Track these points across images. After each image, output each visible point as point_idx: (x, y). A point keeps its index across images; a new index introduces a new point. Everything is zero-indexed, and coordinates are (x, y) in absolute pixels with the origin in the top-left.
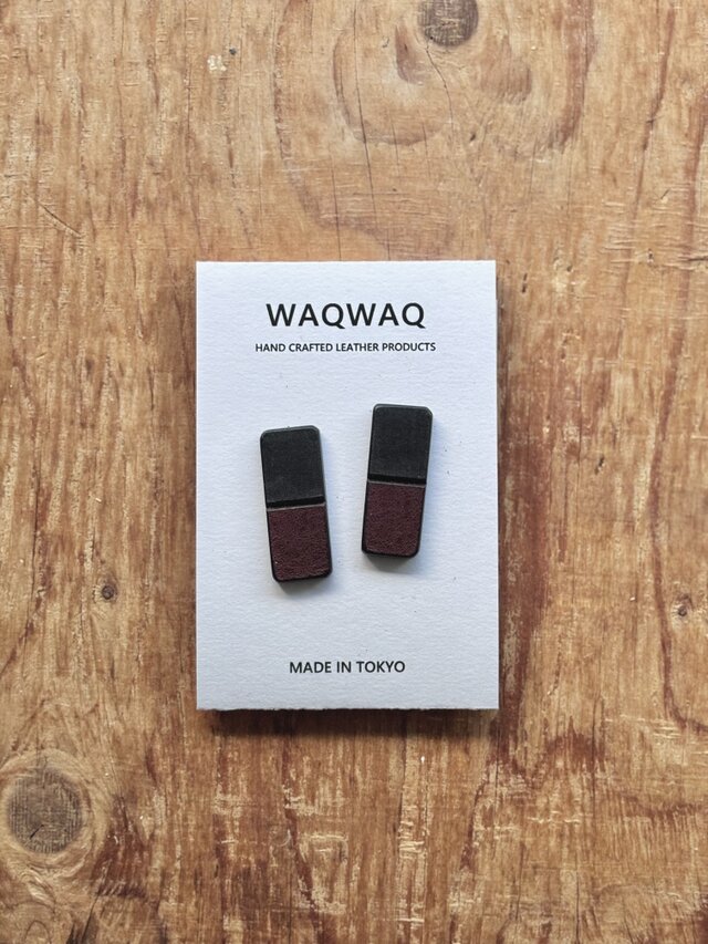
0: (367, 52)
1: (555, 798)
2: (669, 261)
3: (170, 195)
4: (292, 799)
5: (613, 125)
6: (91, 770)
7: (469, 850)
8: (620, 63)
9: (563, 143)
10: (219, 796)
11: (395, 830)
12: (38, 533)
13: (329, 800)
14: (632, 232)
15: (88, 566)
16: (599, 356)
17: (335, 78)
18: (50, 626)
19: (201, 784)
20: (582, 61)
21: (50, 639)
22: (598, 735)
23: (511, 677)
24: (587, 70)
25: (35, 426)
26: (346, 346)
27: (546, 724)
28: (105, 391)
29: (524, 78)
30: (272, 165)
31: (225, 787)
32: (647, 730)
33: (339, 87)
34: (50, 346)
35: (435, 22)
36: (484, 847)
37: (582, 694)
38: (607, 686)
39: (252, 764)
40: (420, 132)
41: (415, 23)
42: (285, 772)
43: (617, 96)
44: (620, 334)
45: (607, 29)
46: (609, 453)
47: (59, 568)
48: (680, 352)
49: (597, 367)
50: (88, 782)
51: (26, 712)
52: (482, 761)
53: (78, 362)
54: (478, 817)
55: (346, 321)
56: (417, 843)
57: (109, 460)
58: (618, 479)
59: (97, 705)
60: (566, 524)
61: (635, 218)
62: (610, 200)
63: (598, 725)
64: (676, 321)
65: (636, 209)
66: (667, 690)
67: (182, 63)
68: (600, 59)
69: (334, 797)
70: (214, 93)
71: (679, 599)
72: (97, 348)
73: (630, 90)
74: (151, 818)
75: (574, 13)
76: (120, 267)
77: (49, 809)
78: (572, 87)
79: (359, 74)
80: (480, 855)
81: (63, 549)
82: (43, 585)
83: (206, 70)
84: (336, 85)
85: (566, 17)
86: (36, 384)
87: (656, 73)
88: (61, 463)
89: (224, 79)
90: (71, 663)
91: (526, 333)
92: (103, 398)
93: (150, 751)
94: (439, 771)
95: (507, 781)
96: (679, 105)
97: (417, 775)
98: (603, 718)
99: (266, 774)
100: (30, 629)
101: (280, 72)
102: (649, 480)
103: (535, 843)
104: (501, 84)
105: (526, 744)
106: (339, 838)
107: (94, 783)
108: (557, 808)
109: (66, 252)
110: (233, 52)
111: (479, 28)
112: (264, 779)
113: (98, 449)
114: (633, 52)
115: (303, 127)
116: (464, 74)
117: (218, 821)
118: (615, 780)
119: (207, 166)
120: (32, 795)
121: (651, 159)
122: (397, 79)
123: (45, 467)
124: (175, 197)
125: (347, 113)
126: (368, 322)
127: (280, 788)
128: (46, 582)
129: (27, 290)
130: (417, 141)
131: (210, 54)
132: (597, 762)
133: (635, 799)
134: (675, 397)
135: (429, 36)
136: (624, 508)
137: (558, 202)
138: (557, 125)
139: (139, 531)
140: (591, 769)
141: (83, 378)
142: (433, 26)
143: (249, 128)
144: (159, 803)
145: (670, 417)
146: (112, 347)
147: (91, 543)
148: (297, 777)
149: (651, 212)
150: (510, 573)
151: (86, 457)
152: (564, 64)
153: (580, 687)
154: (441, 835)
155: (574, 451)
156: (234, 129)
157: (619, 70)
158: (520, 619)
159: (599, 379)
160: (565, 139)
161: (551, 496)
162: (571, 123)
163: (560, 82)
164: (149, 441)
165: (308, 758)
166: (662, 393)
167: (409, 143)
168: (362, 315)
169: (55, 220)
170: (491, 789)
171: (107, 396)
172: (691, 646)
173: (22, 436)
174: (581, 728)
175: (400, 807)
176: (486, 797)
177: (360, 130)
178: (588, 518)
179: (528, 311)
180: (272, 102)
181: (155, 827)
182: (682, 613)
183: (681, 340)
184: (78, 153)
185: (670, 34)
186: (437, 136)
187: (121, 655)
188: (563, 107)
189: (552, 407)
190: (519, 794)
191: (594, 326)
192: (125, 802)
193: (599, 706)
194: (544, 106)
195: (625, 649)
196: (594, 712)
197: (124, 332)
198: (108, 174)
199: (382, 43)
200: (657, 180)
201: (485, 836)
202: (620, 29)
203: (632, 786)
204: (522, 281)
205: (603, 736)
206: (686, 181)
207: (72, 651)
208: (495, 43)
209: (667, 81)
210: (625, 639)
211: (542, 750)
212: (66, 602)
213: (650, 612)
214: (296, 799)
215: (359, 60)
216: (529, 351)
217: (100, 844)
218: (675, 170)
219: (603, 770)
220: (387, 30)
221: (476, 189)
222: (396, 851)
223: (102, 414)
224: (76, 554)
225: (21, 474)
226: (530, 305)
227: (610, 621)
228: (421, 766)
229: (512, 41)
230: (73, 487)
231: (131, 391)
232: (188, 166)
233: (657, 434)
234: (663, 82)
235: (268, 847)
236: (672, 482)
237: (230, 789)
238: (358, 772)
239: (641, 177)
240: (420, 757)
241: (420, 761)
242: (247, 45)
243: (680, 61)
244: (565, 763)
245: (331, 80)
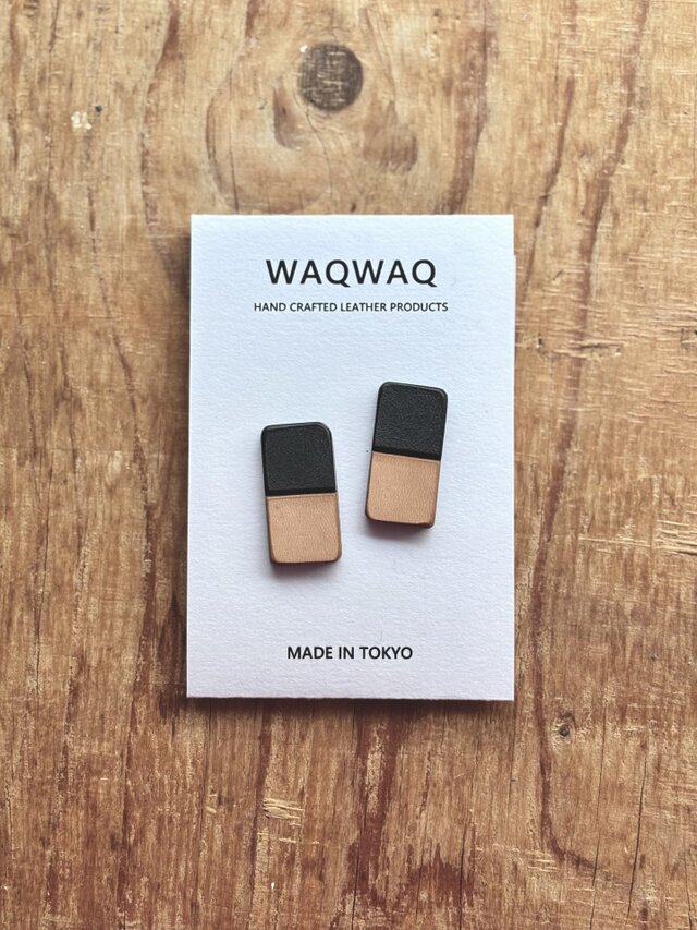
0: (243, 114)
2: (560, 348)
3: (25, 258)
4: (127, 923)
5: (502, 200)
8: (513, 134)
10: (48, 916)
13: (168, 926)
14: (520, 314)
17: (208, 140)
19: (28, 902)
20: (473, 130)
22: (467, 865)
23: (373, 796)
24: (477, 141)
27: (411, 851)
29: (410, 146)
30: (136, 230)
31: (54, 906)
32: (521, 862)
33: (211, 150)
35: (316, 85)
37: (450, 818)
38: (479, 812)
39: (85, 884)
40: (296, 200)
41: (295, 85)
42: (120, 892)
43: (509, 169)
45: (501, 95)
48: (569, 446)
52: (338, 890)
61: (524, 300)
63: (468, 854)
64: (565, 412)
65: (526, 290)
66: (545, 819)
67: (44, 119)
68: (491, 129)
69: (173, 923)
70: (77, 153)
71: (561, 717)
73: (522, 162)
75: (466, 79)
78: (461, 158)
79: (232, 136)
83: (70, 127)
84: (208, 148)
85: (457, 83)
87: (552, 145)
89: (89, 138)
94: (290, 899)
95: (365, 913)
96: (576, 180)
97: (266, 903)
98: (473, 847)
99: (100, 895)
101: (150, 132)
102: (531, 584)
104: (385, 152)
105: (387, 873)
110: (98, 109)
111: (363, 92)
112: (97, 899)
114: (527, 122)
115: (171, 190)
116: (345, 141)
118: (484, 916)
119: (66, 229)
121: (544, 237)
122: (274, 143)
124: (30, 260)
125: (219, 178)
127: (114, 911)
130: (291, 210)
131: (75, 110)
132: (465, 895)
134: (562, 494)
135: (308, 98)
138: (443, 198)
140: (458, 903)
142: (314, 89)
143: (113, 188)
145: (556, 515)
148: (134, 899)
149: (541, 294)
152: (454, 134)
153: (449, 812)
156: (97, 191)
157: (512, 140)
158: (386, 733)
162: (458, 197)
163: (448, 154)
165: (146, 879)
166: (548, 489)
167: (283, 212)
170: (347, 921)
172: (573, 770)
174: (449, 857)
177: (232, 196)
180: (138, 164)
182: (564, 732)
183: (571, 432)
185: (569, 105)
186: (315, 206)
188: (451, 179)
193: (469, 834)
194: (430, 177)
195: (500, 770)
199: (258, 106)
200: (549, 260)
202: (514, 98)
205: (473, 867)
206: (580, 262)
208: (380, 108)
209: (564, 154)
210: (500, 761)
211: (405, 880)
213: (529, 730)
214: (131, 924)
215: (234, 122)
218: (569, 250)
219: (471, 905)
220: (265, 92)
228: (270, 893)
229: (398, 107)
232: (46, 228)
233: (542, 533)
234: (559, 155)
236: (557, 586)
237: (59, 910)
238: (200, 897)
239: (532, 255)
240: (269, 883)
241: (270, 887)
242: (115, 102)
243: (579, 133)
244: (430, 896)
245: (204, 142)
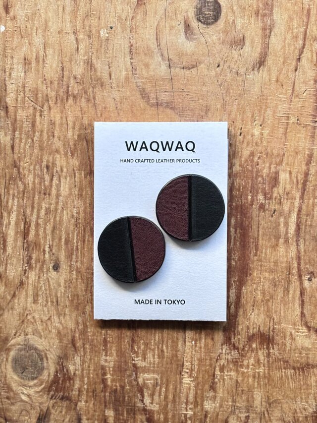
0: (171, 28)
1: (252, 361)
2: (306, 122)
3: (83, 92)
4: (136, 359)
5: (282, 60)
6: (48, 345)
7: (214, 383)
8: (285, 32)
9: (259, 69)
10: (104, 357)
11: (181, 373)
12: (25, 241)
13: (152, 359)
14: (290, 108)
15: (47, 256)
16: (274, 165)
17: (157, 39)
18: (30, 282)
19: (96, 352)
20: (268, 31)
21: (30, 287)
22: (271, 333)
23: (233, 307)
24: (270, 36)
25: (24, 194)
26: (160, 160)
27: (248, 328)
28: (55, 179)
29: (242, 39)
30: (128, 78)
31: (106, 353)
32: (293, 331)
33: (159, 44)
34: (30, 159)
35: (202, 14)
36: (220, 382)
37: (264, 315)
38: (276, 312)
39: (118, 344)
40: (195, 64)
41: (193, 14)
42: (132, 347)
43: (284, 47)
44: (284, 154)
45: (279, 16)
46: (278, 208)
47: (34, 256)
48: (311, 163)
49: (273, 170)
50: (46, 350)
51: (20, 319)
52: (220, 344)
53: (43, 165)
54: (217, 368)
55: (161, 149)
56: (190, 379)
57: (56, 209)
58: (282, 220)
59: (51, 317)
60: (258, 239)
61: (291, 103)
62: (280, 94)
63: (271, 329)
64: (309, 149)
65: (292, 98)
66: (302, 313)
67: (89, 33)
68: (276, 30)
70: (103, 47)
71: (309, 274)
72: (51, 159)
73: (289, 44)
74: (74, 366)
75: (265, 9)
76: (62, 124)
77: (30, 361)
78: (263, 43)
79: (167, 38)
80: (218, 385)
81: (36, 248)
82: (27, 264)
83: (99, 36)
84: (157, 43)
85: (261, 11)
86: (24, 175)
87: (301, 37)
88: (35, 210)
89: (107, 40)
90: (39, 298)
91: (241, 154)
92: (54, 182)
93: (74, 337)
94: (201, 348)
95: (230, 353)
96: (312, 51)
97: (191, 349)
98: (273, 326)
99: (124, 348)
100: (22, 283)
101: (132, 37)
102: (296, 220)
103: (243, 380)
104: (231, 42)
105: (239, 337)
106: (156, 376)
107: (49, 350)
108: (253, 365)
109: (38, 118)
110: (111, 28)
111: (221, 16)
112: (123, 350)
113: (51, 204)
114: (291, 27)
115: (142, 61)
116: (214, 37)
117: (103, 368)
118: (279, 353)
119: (100, 79)
120: (22, 355)
121: (299, 75)
122: (185, 40)
123: (28, 212)
124: (86, 92)
125: (162, 55)
126: (170, 150)
127: (130, 354)
128: (29, 262)
129: (21, 134)
130: (193, 68)
131: (101, 29)
132: (271, 345)
133: (287, 362)
134: (308, 183)
135: (199, 20)
136: (284, 233)
137: (256, 95)
138: (256, 60)
139: (69, 241)
140: (268, 348)
141: (45, 173)
142: (201, 16)
143: (118, 62)
144: (78, 359)
145: (306, 192)
146: (57, 159)
147: (48, 246)
148: (138, 349)
149: (298, 100)
150: (232, 261)
151: (46, 208)
152: (260, 32)
153: (263, 312)
154: (201, 376)
155: (262, 207)
156: (112, 63)
157: (285, 35)
158: (237, 281)
159: (274, 175)
160: (260, 67)
161: (251, 227)
162: (263, 59)
163: (258, 41)
164: (73, 201)
165: (143, 341)
166: (302, 181)
167: (189, 68)
168: (167, 146)
169: (33, 103)
170: (223, 356)
171: (55, 181)
172: (313, 294)
173: (18, 198)
174: (264, 330)
175: (183, 363)
176: (221, 359)
177: (168, 63)
178: (268, 237)
179: (242, 144)
180: (129, 50)
181: (76, 370)
182: (310, 280)
183: (311, 157)
184: (43, 74)
185: (308, 19)
186: (202, 65)
187: (61, 295)
188: (259, 52)
189: (252, 187)
190: (236, 359)
191: (272, 151)
192: (62, 359)
193: (272, 320)
194: (251, 51)
195: (284, 295)
196: (270, 323)
197: (63, 153)
198: (56, 83)
199: (178, 23)
200: (301, 85)
201: (221, 376)
202: (285, 17)
203: (286, 356)
204: (240, 131)
205: (274, 334)
206: (315, 86)
207: (40, 293)
208: (229, 23)
209: (307, 40)
210: (284, 291)
211: (246, 340)
212: (37, 271)
213: (296, 279)
214: (137, 359)
215: (168, 31)
216: (243, 162)
217: (52, 377)
218: (310, 81)
219: (273, 349)
220: (181, 18)
221: (219, 89)
222: (181, 382)
223: (53, 189)
224: (42, 250)
225: (17, 216)
226: (243, 142)
227: (277, 283)
228: (192, 346)
229: (237, 22)
230: (41, 221)
231: (66, 179)
232: (91, 79)
233: (300, 200)
234: (305, 41)
235: (125, 380)
236: (306, 221)
237: (108, 354)
238: (164, 348)
239: (294, 84)
240: (192, 341)
241: (192, 343)
242: (118, 24)
243: (313, 31)
244: (257, 346)
245: (155, 40)
